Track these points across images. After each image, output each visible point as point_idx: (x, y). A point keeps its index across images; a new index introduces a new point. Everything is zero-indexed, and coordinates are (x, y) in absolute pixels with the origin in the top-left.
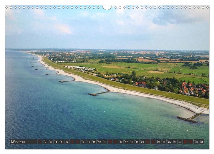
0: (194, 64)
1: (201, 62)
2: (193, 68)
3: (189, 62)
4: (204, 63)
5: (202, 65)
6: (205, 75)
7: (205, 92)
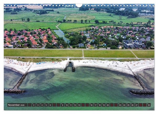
0: (14, 9)
1: (20, 8)
2: (14, 13)
3: (10, 8)
4: (22, 8)
5: (21, 10)
6: (24, 19)
7: (27, 39)
